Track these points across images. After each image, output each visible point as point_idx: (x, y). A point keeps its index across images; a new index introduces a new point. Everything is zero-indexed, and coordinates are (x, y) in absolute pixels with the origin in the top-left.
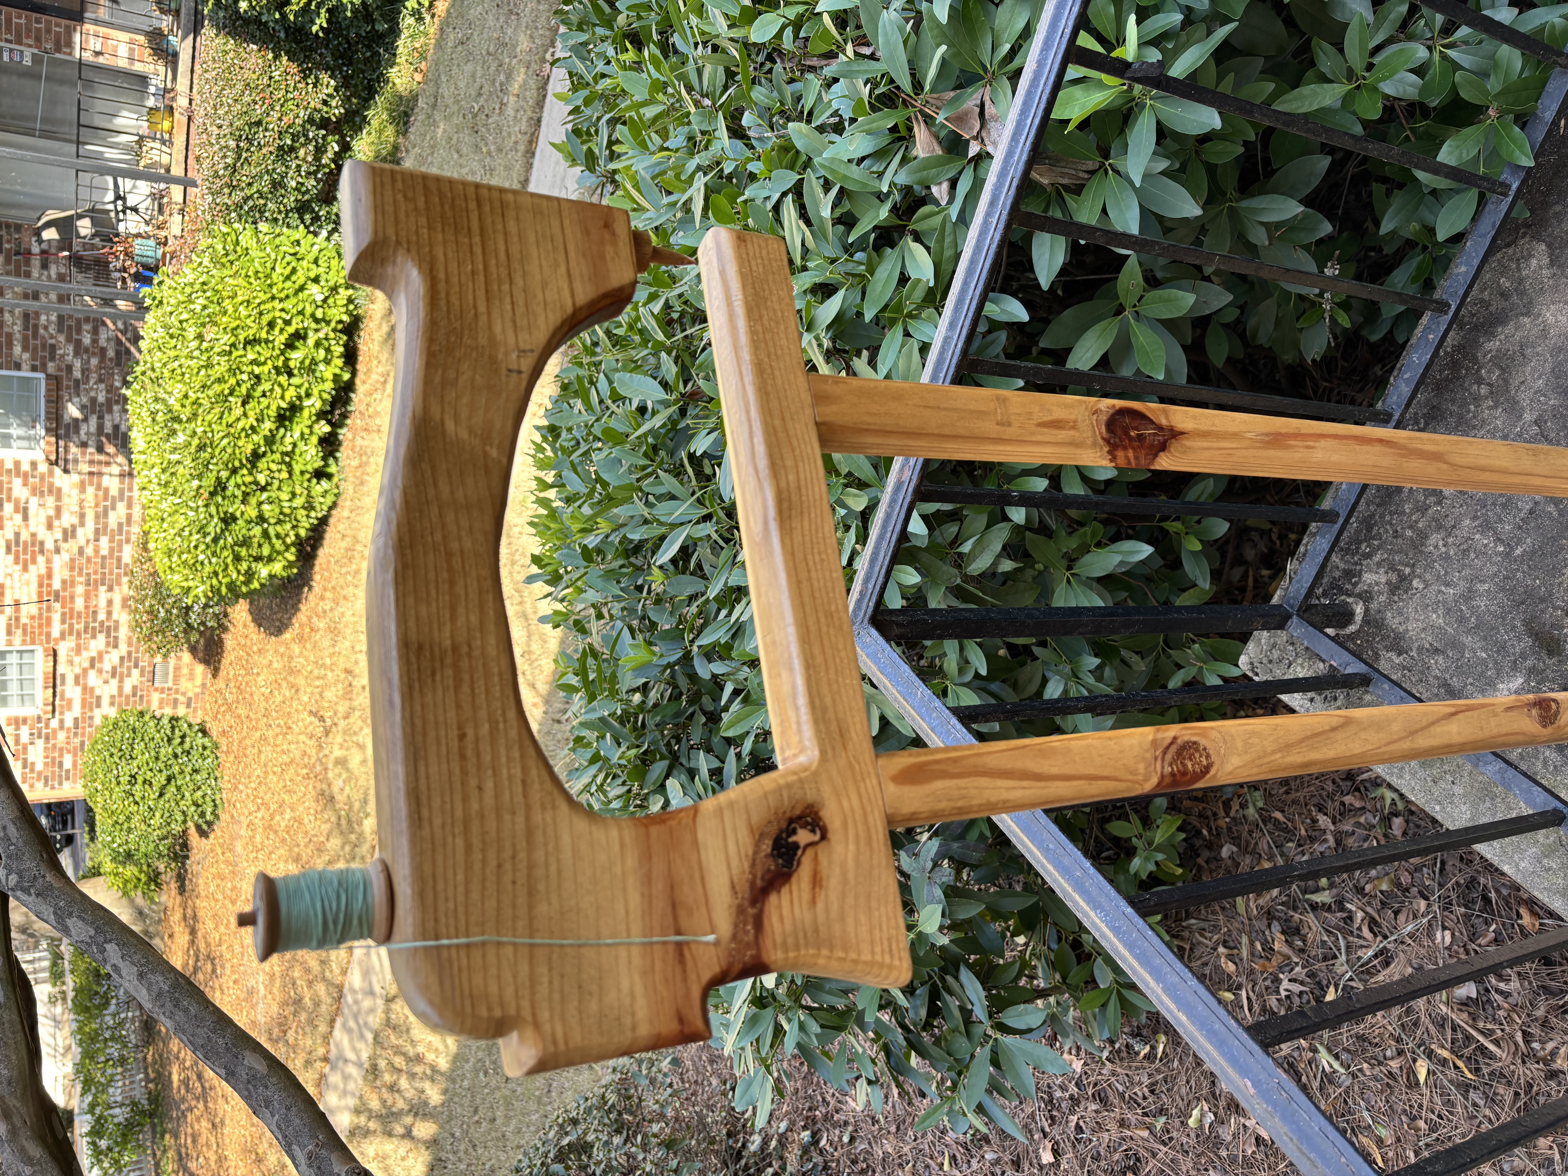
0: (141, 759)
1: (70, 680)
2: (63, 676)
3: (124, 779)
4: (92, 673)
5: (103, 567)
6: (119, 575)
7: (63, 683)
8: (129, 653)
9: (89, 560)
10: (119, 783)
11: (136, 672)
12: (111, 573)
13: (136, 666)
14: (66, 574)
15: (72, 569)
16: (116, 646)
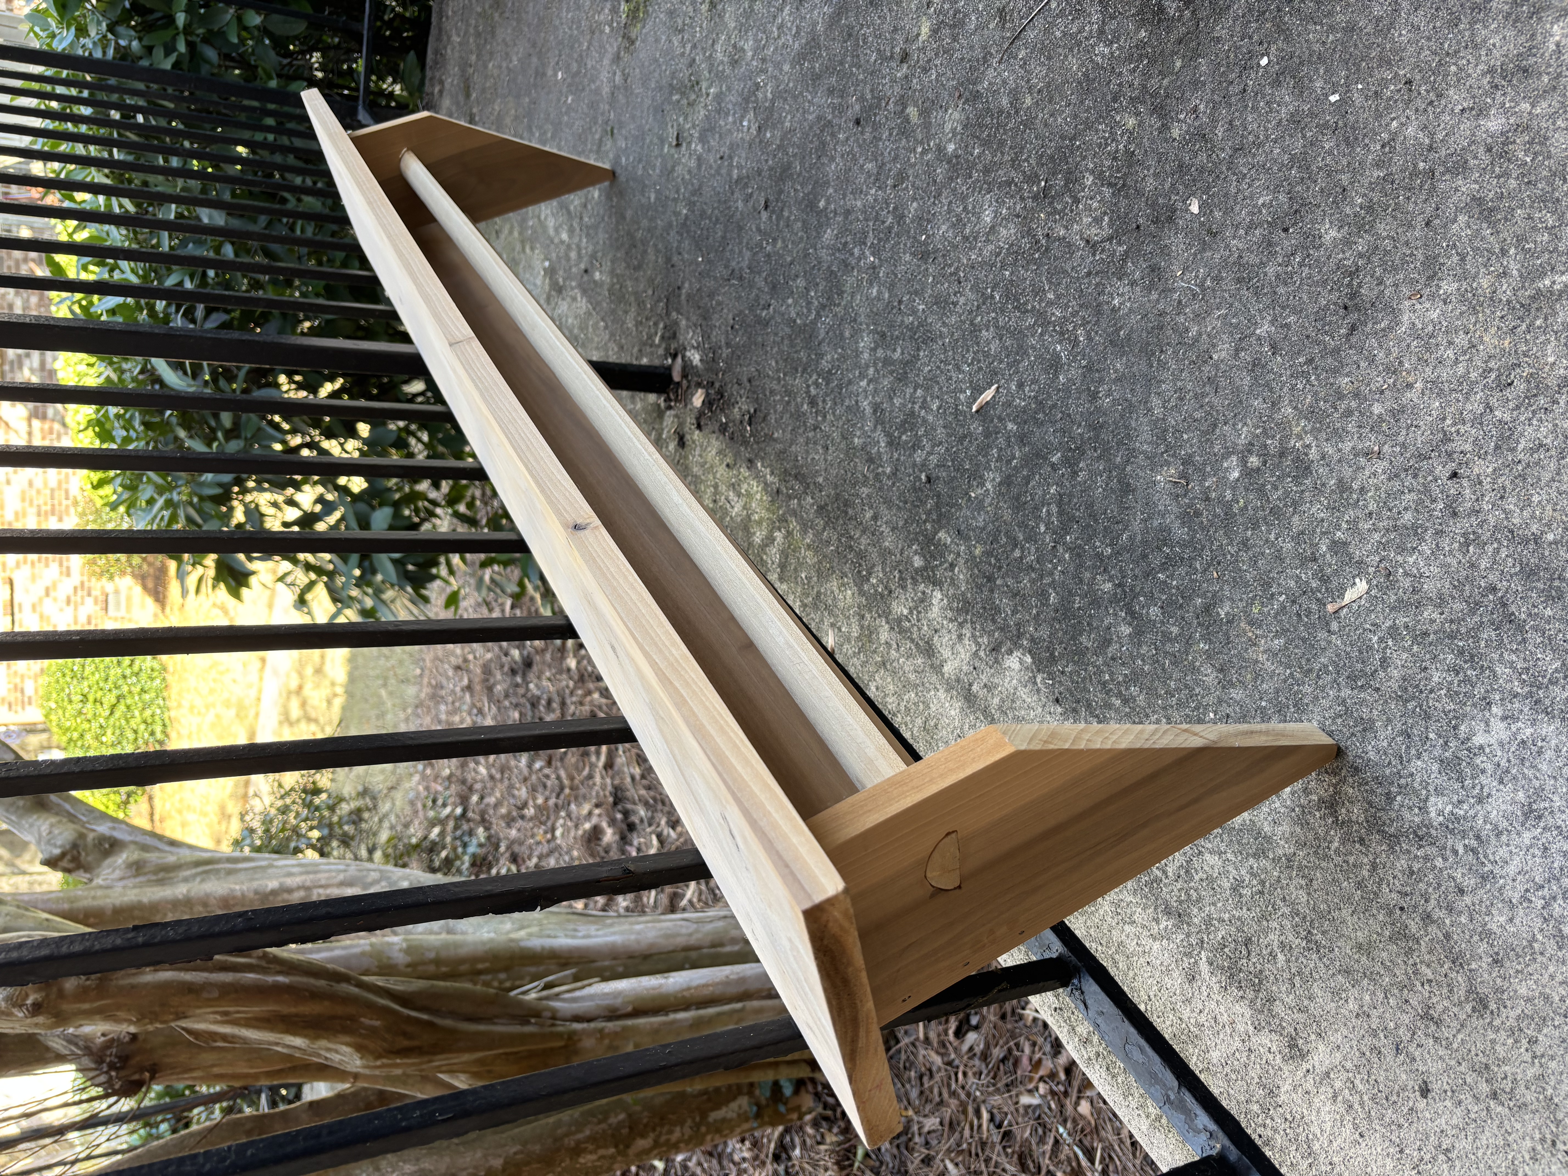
0: (93, 679)
1: (27, 608)
2: (20, 605)
3: (77, 698)
4: (47, 601)
5: (52, 498)
6: (67, 507)
7: (20, 611)
8: (82, 583)
9: (38, 492)
10: (70, 701)
11: (89, 601)
12: (60, 504)
13: (89, 595)
14: (18, 506)
15: (23, 500)
16: (68, 575)
